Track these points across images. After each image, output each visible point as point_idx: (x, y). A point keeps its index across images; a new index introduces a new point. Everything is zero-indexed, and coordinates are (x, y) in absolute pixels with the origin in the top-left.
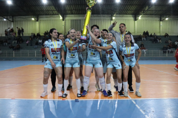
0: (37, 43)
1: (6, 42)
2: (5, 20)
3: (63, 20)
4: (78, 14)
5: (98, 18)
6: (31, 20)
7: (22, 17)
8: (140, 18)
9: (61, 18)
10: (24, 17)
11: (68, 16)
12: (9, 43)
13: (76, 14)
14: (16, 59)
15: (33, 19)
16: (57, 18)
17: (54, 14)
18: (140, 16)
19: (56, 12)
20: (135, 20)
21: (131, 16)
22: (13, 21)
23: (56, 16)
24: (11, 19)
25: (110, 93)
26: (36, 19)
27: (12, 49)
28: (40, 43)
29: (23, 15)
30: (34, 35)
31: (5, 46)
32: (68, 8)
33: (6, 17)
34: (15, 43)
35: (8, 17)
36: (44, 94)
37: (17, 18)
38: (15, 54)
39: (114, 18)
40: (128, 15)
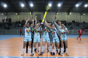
0: (18, 26)
1: (3, 25)
2: (3, 14)
3: (32, 14)
8: (70, 13)
9: (31, 13)
10: (12, 13)
11: (34, 12)
12: (4, 26)
15: (17, 14)
16: (29, 14)
17: (27, 12)
19: (28, 10)
20: (68, 14)
22: (6, 15)
24: (6, 14)
25: (54, 54)
26: (18, 14)
27: (5, 29)
28: (20, 26)
31: (2, 27)
32: (34, 8)
33: (3, 13)
34: (7, 26)
35: (4, 13)
36: (23, 54)
37: (9, 13)
38: (7, 31)
39: (57, 14)
40: (65, 12)
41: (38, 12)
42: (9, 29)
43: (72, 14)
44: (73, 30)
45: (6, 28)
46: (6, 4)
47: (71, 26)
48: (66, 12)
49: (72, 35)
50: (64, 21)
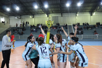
1: (16, 30)
2: (16, 18)
3: (48, 17)
4: (56, 13)
5: (68, 15)
6: (30, 17)
7: (25, 16)
8: (94, 14)
9: (46, 16)
11: (51, 14)
12: (18, 31)
13: (55, 13)
14: (21, 40)
15: (31, 17)
16: (44, 16)
17: (42, 14)
18: (94, 13)
19: (43, 12)
20: (91, 15)
21: (88, 13)
22: (20, 19)
23: (44, 15)
24: (19, 17)
26: (33, 17)
28: (34, 31)
29: (26, 15)
30: (31, 26)
31: (16, 32)
32: (50, 10)
33: (17, 16)
34: (21, 30)
35: (18, 16)
37: (23, 17)
38: (20, 37)
39: (77, 15)
40: (87, 13)
41: (55, 14)
42: (22, 34)
43: (97, 14)
44: (97, 35)
45: (19, 33)
46: (18, 7)
47: (94, 29)
48: (89, 12)
49: (96, 41)
50: (86, 23)
